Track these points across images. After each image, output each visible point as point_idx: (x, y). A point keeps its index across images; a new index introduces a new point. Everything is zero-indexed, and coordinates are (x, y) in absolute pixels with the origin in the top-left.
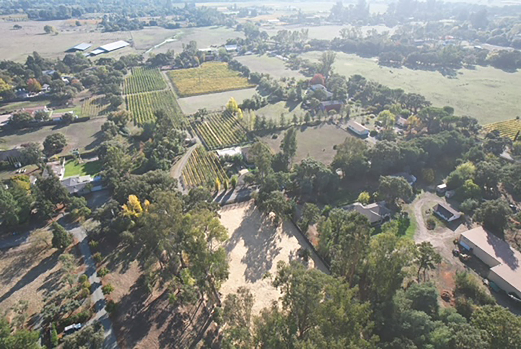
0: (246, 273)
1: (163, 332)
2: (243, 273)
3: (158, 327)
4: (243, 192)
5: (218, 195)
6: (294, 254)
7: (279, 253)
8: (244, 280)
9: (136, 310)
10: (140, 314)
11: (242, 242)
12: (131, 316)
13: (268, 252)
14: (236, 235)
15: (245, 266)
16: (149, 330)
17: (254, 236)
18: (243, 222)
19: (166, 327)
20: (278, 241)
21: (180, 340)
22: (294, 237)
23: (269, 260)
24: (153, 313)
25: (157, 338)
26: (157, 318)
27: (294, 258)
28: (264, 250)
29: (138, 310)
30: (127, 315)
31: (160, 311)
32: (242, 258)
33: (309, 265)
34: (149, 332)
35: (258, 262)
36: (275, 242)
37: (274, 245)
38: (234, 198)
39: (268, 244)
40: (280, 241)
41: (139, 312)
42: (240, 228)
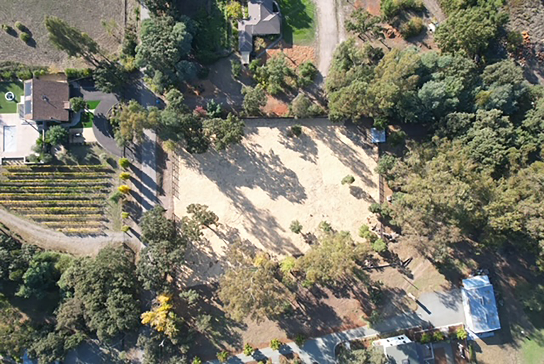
0: (291, 200)
1: (333, 294)
2: (290, 203)
3: (326, 297)
4: (143, 154)
5: (137, 190)
6: (286, 141)
7: (277, 156)
8: (300, 205)
9: (301, 316)
10: (307, 312)
11: (244, 190)
12: (307, 320)
13: (272, 166)
14: (229, 191)
15: (281, 197)
16: (327, 306)
17: (240, 172)
18: (208, 177)
19: (329, 290)
20: (259, 149)
21: (345, 280)
22: (259, 128)
23: (283, 171)
24: (309, 299)
25: (338, 300)
26: (316, 297)
27: (291, 144)
28: (267, 170)
29: (302, 313)
30: (305, 324)
31: (310, 293)
32: (268, 197)
33: (306, 133)
34: (330, 305)
35: (282, 183)
36: (260, 154)
37: (263, 156)
38: (154, 172)
39: (259, 162)
40: (260, 146)
41: (304, 313)
42: (219, 184)
